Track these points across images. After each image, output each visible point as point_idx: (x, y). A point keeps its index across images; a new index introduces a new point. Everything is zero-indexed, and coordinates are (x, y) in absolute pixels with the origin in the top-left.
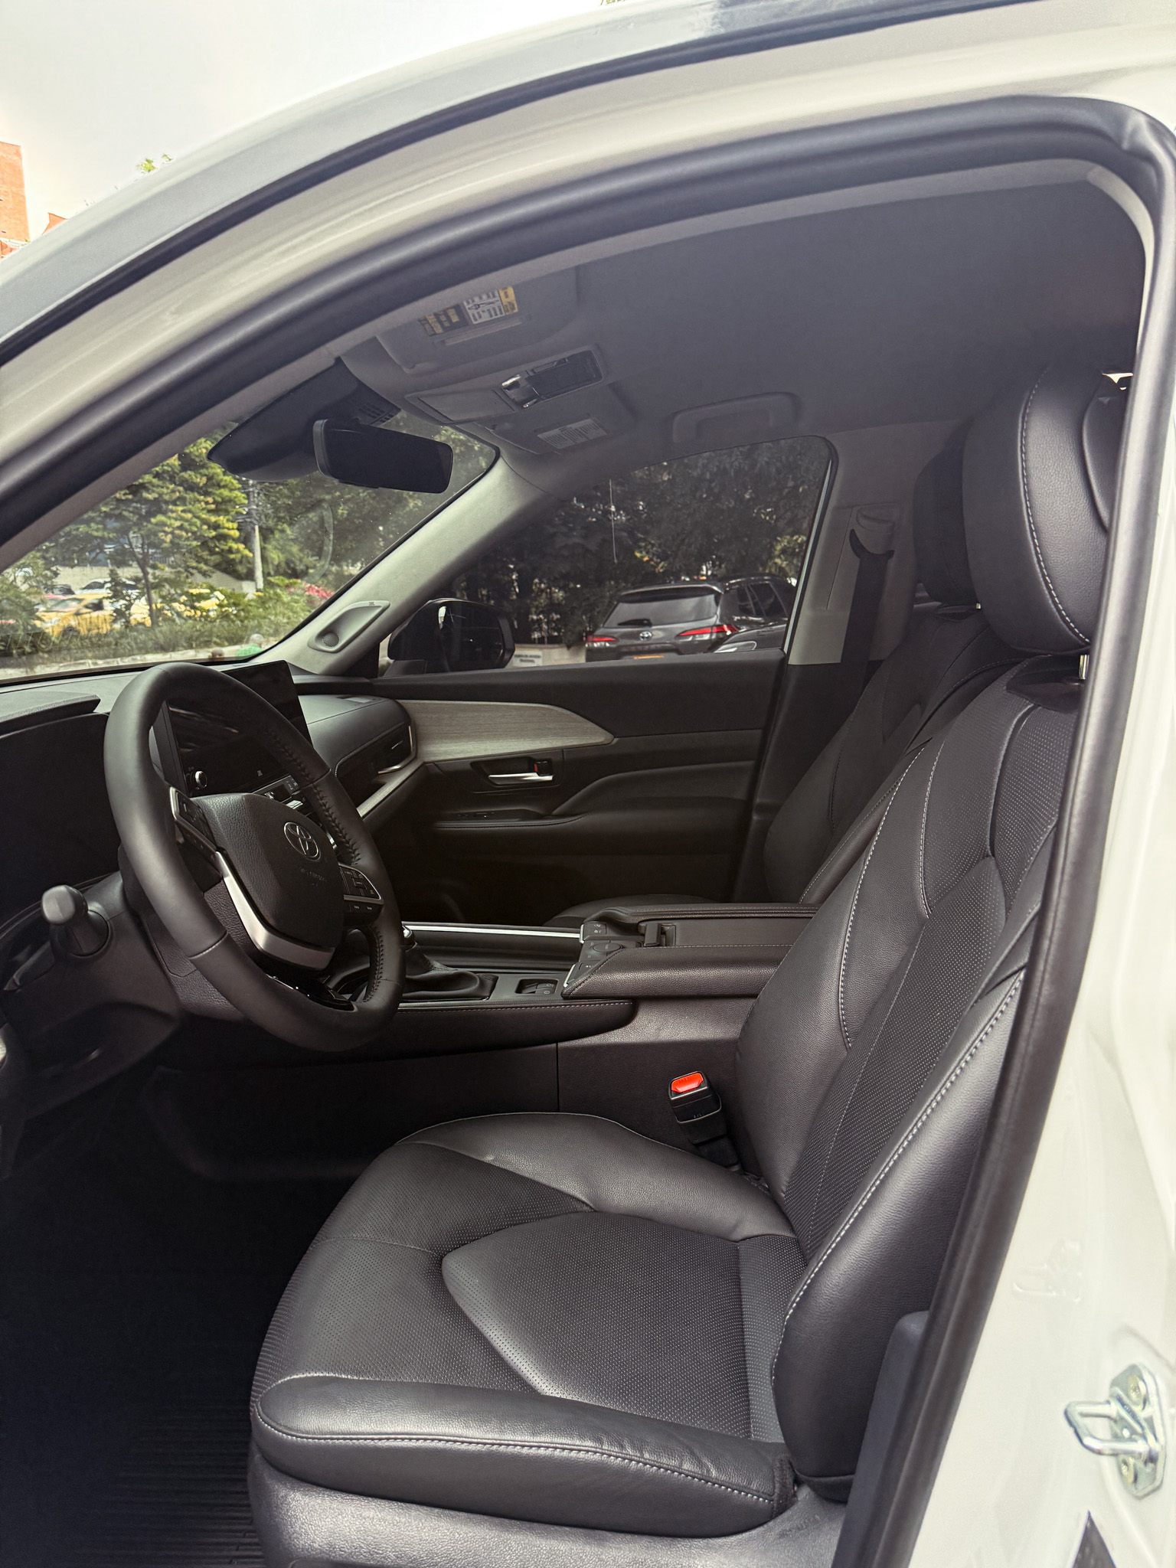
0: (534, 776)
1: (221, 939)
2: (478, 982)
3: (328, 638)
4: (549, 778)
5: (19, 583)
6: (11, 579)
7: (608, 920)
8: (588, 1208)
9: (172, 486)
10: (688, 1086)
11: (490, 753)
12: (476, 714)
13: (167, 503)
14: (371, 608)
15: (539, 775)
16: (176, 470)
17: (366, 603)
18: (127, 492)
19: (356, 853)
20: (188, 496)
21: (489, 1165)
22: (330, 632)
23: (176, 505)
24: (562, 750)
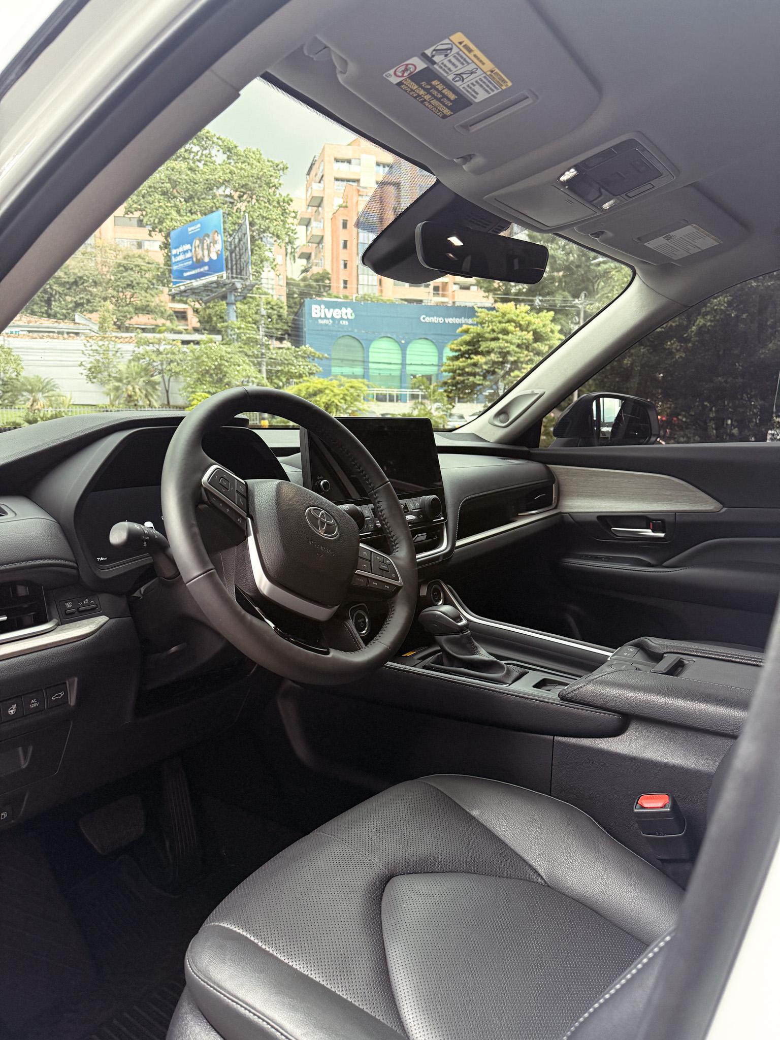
0: (649, 532)
1: (204, 573)
2: (505, 671)
3: (502, 417)
4: (662, 535)
5: (433, 411)
6: (429, 408)
7: (641, 647)
8: (543, 882)
9: (526, 352)
10: (654, 803)
11: (614, 510)
12: (606, 479)
13: (522, 363)
14: (533, 394)
15: (653, 531)
16: (530, 343)
17: (529, 392)
18: (499, 356)
19: (397, 546)
20: (535, 359)
21: (473, 818)
22: (504, 412)
23: (528, 364)
24: (675, 513)
